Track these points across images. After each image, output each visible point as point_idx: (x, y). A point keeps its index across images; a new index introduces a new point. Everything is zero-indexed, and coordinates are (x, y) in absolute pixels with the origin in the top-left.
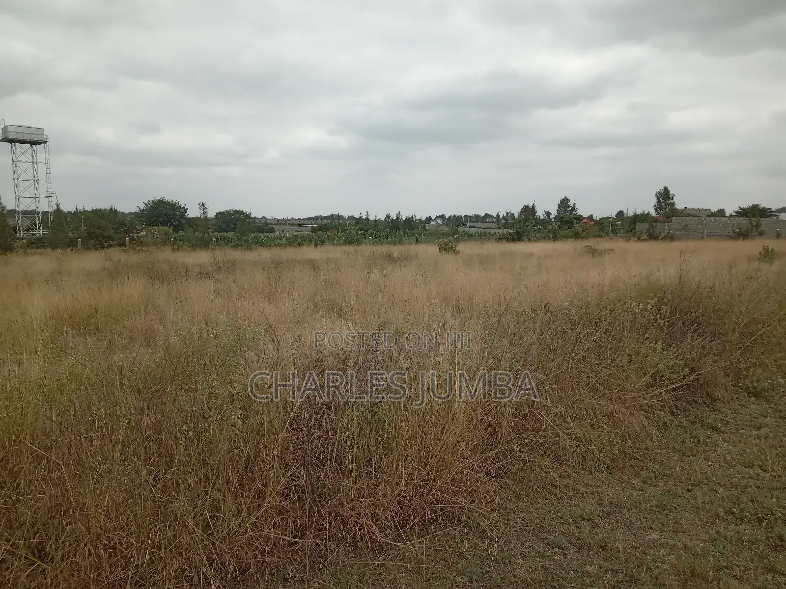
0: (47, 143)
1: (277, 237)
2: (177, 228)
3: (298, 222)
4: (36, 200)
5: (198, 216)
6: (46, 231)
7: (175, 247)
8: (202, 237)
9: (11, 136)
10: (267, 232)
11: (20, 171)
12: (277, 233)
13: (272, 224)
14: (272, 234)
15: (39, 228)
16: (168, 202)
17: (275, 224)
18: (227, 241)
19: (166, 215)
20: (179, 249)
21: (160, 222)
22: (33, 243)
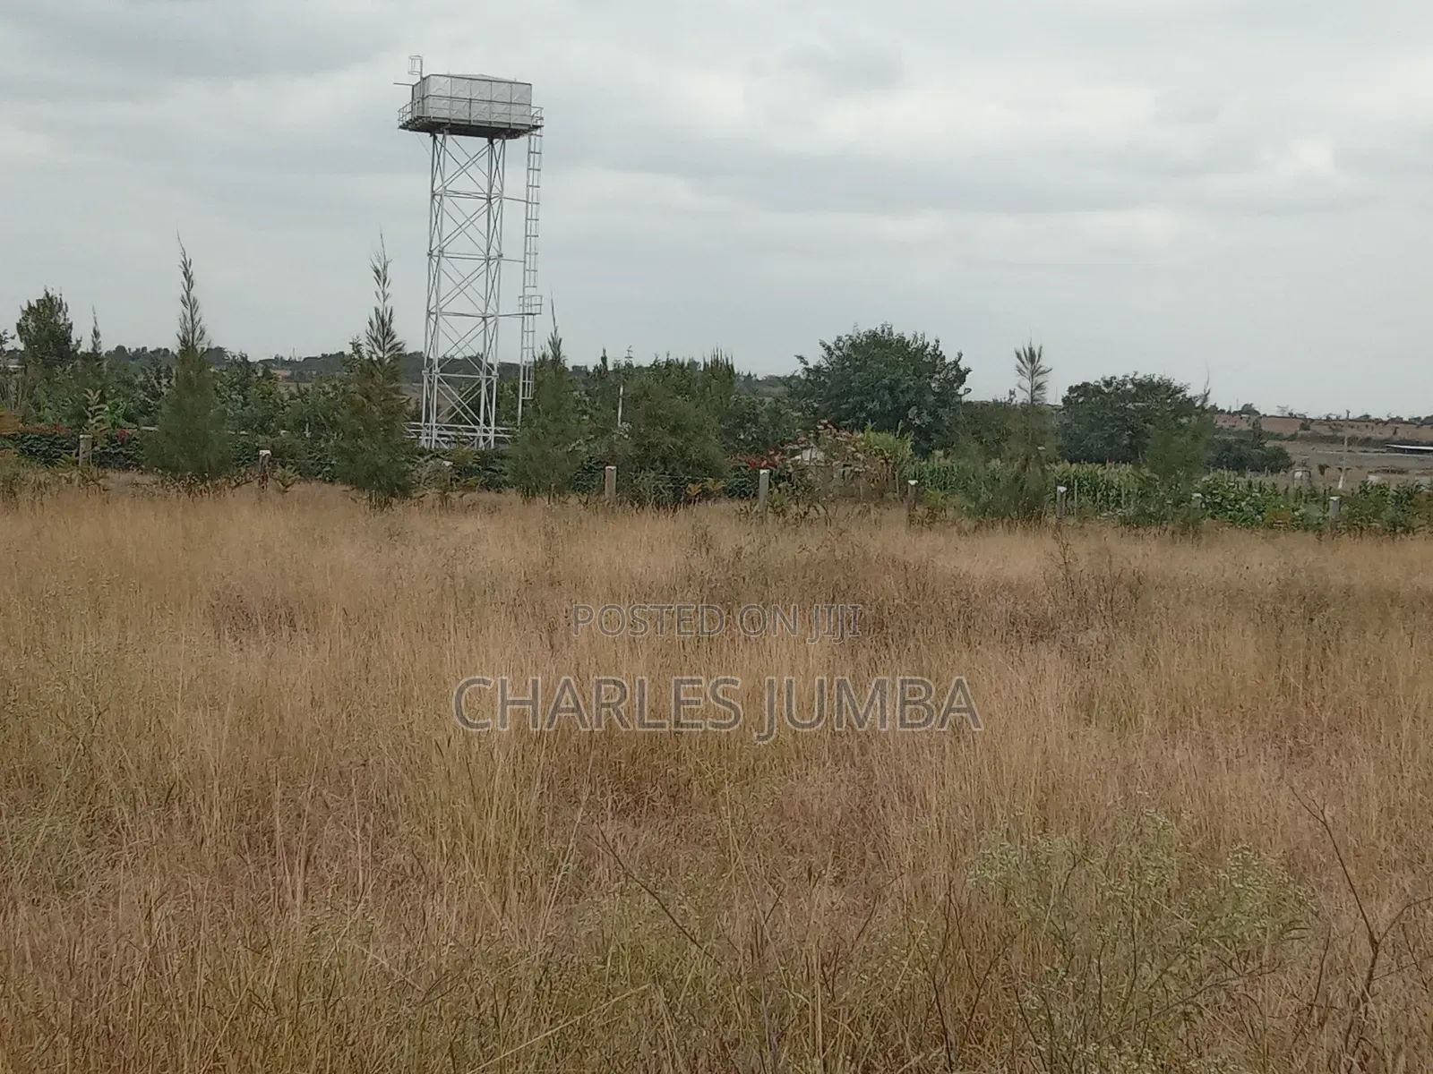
0: (538, 132)
1: (1299, 493)
2: (925, 442)
3: (1387, 433)
4: (486, 325)
5: (1003, 396)
6: (504, 432)
7: (921, 510)
8: (1017, 479)
9: (438, 111)
10: (1258, 469)
11: (449, 227)
12: (1298, 474)
13: (1278, 437)
14: (1280, 480)
15: (487, 422)
16: (902, 344)
17: (1293, 438)
18: (1103, 498)
19: (891, 389)
20: (933, 516)
21: (872, 416)
22: (469, 472)
